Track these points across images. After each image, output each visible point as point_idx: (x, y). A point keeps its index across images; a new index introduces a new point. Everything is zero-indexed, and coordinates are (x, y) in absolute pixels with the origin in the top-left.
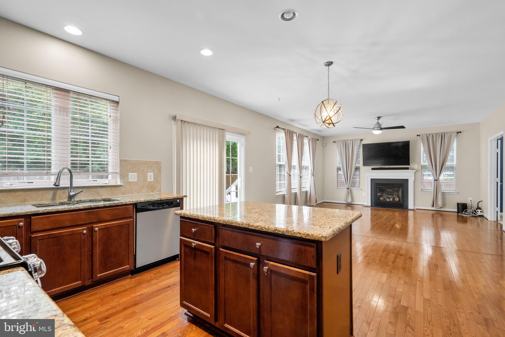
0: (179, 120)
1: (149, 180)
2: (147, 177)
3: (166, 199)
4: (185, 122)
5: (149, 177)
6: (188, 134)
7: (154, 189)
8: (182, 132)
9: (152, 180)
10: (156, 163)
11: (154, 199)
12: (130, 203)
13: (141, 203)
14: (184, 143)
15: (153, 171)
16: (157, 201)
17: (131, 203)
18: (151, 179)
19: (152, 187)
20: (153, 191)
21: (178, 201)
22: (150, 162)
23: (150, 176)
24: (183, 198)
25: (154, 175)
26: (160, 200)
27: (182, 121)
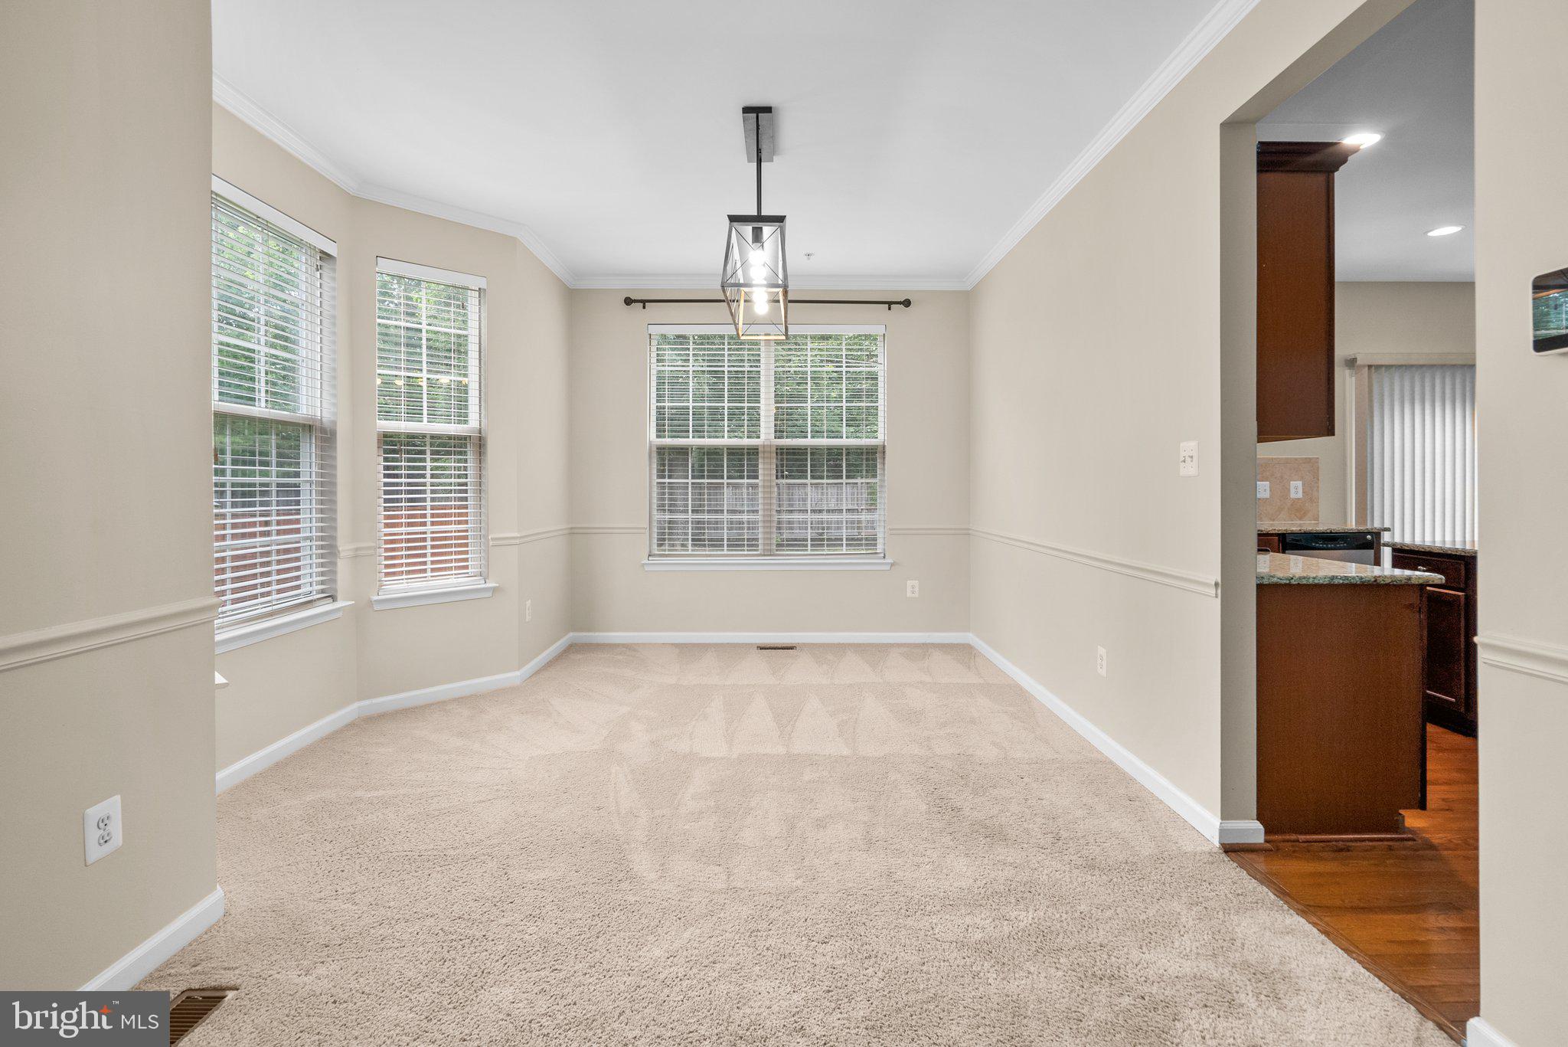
0: (1364, 366)
1: (1293, 495)
2: (1289, 490)
3: (1341, 531)
4: (1378, 367)
5: (1292, 490)
6: (1386, 394)
7: (1305, 514)
8: (1371, 391)
9: (1300, 495)
10: (1308, 461)
11: (1317, 529)
12: (1274, 532)
13: (1293, 533)
14: (1376, 414)
15: (1302, 478)
16: (1324, 533)
17: (1277, 532)
18: (1297, 493)
19: (1298, 509)
20: (1300, 519)
21: (1369, 537)
22: (1296, 459)
23: (1296, 489)
24: (1380, 533)
25: (1303, 485)
26: (1328, 531)
27: (1370, 367)
